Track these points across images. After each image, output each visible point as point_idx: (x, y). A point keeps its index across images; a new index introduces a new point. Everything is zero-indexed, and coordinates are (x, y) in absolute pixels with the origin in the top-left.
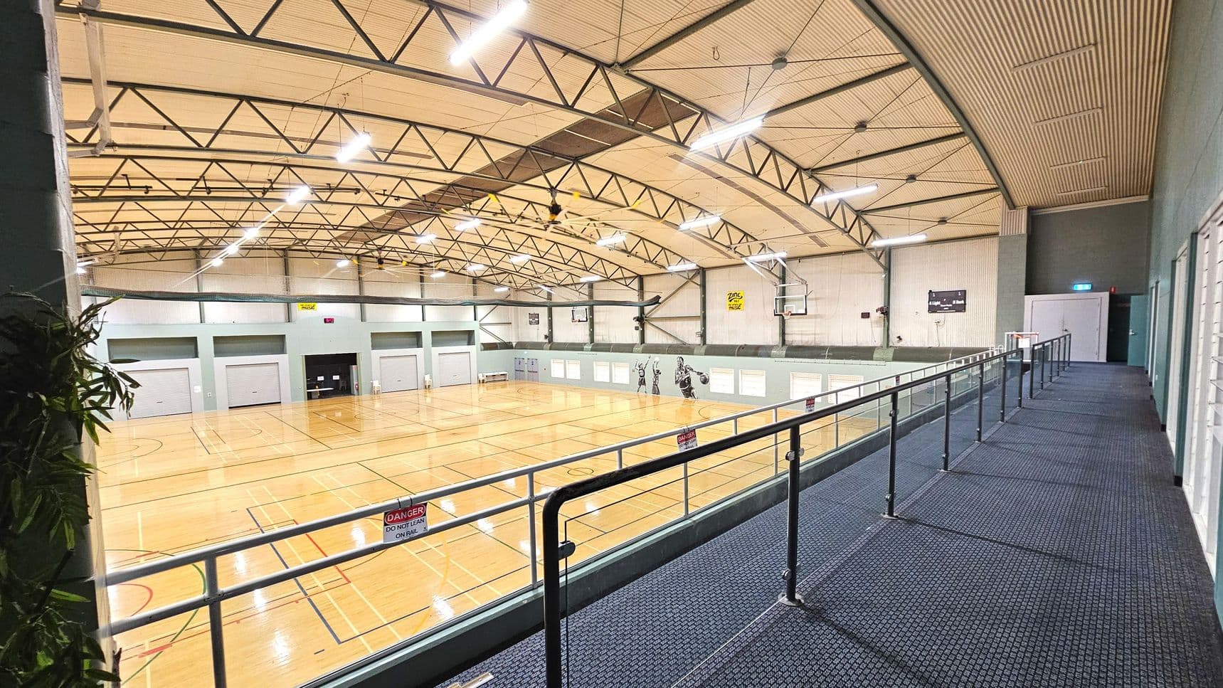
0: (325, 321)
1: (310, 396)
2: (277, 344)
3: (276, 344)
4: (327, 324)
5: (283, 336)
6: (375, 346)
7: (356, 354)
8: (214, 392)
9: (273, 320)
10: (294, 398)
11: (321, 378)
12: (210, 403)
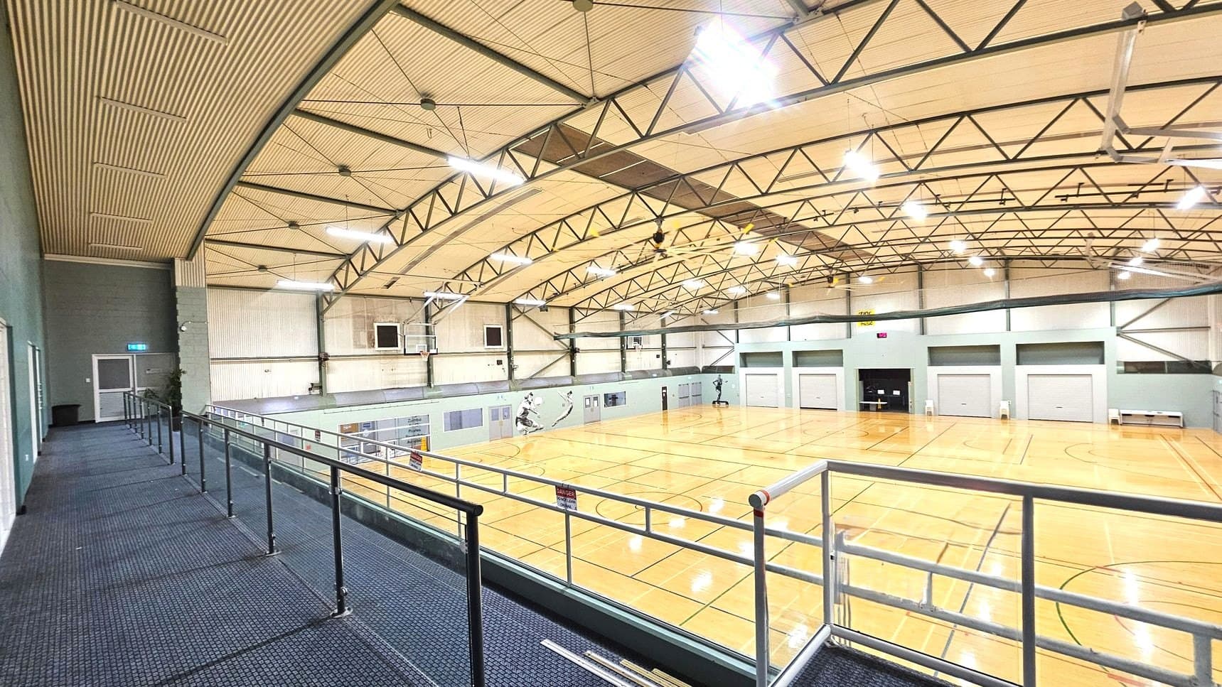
0: (878, 336)
1: (865, 408)
2: (837, 357)
3: (835, 357)
4: (880, 339)
5: (841, 351)
6: (933, 362)
7: (909, 369)
8: (791, 395)
9: (837, 337)
10: (848, 407)
11: (881, 392)
12: (789, 403)
